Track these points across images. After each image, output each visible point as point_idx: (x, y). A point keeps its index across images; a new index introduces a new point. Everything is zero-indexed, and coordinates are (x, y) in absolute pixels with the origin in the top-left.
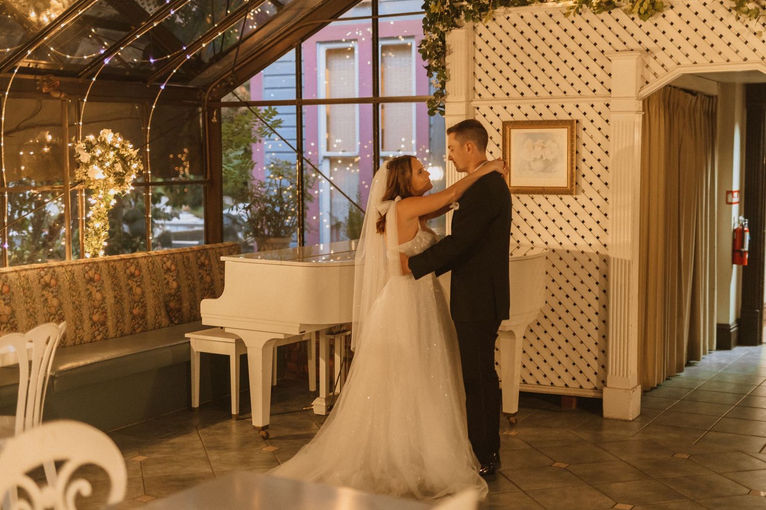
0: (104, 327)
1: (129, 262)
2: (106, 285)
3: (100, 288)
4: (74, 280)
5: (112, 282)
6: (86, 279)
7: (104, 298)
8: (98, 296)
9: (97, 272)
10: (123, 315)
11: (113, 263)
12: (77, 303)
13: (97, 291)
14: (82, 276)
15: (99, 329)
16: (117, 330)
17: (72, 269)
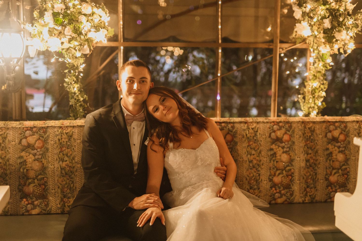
0: (288, 190)
1: (334, 125)
2: (296, 147)
3: (288, 149)
4: (255, 138)
5: (306, 145)
6: (272, 139)
7: (291, 161)
8: (285, 157)
9: (288, 132)
10: (315, 180)
11: (311, 125)
12: (255, 162)
13: (283, 152)
14: (267, 135)
15: (280, 191)
16: (306, 195)
17: (255, 127)
